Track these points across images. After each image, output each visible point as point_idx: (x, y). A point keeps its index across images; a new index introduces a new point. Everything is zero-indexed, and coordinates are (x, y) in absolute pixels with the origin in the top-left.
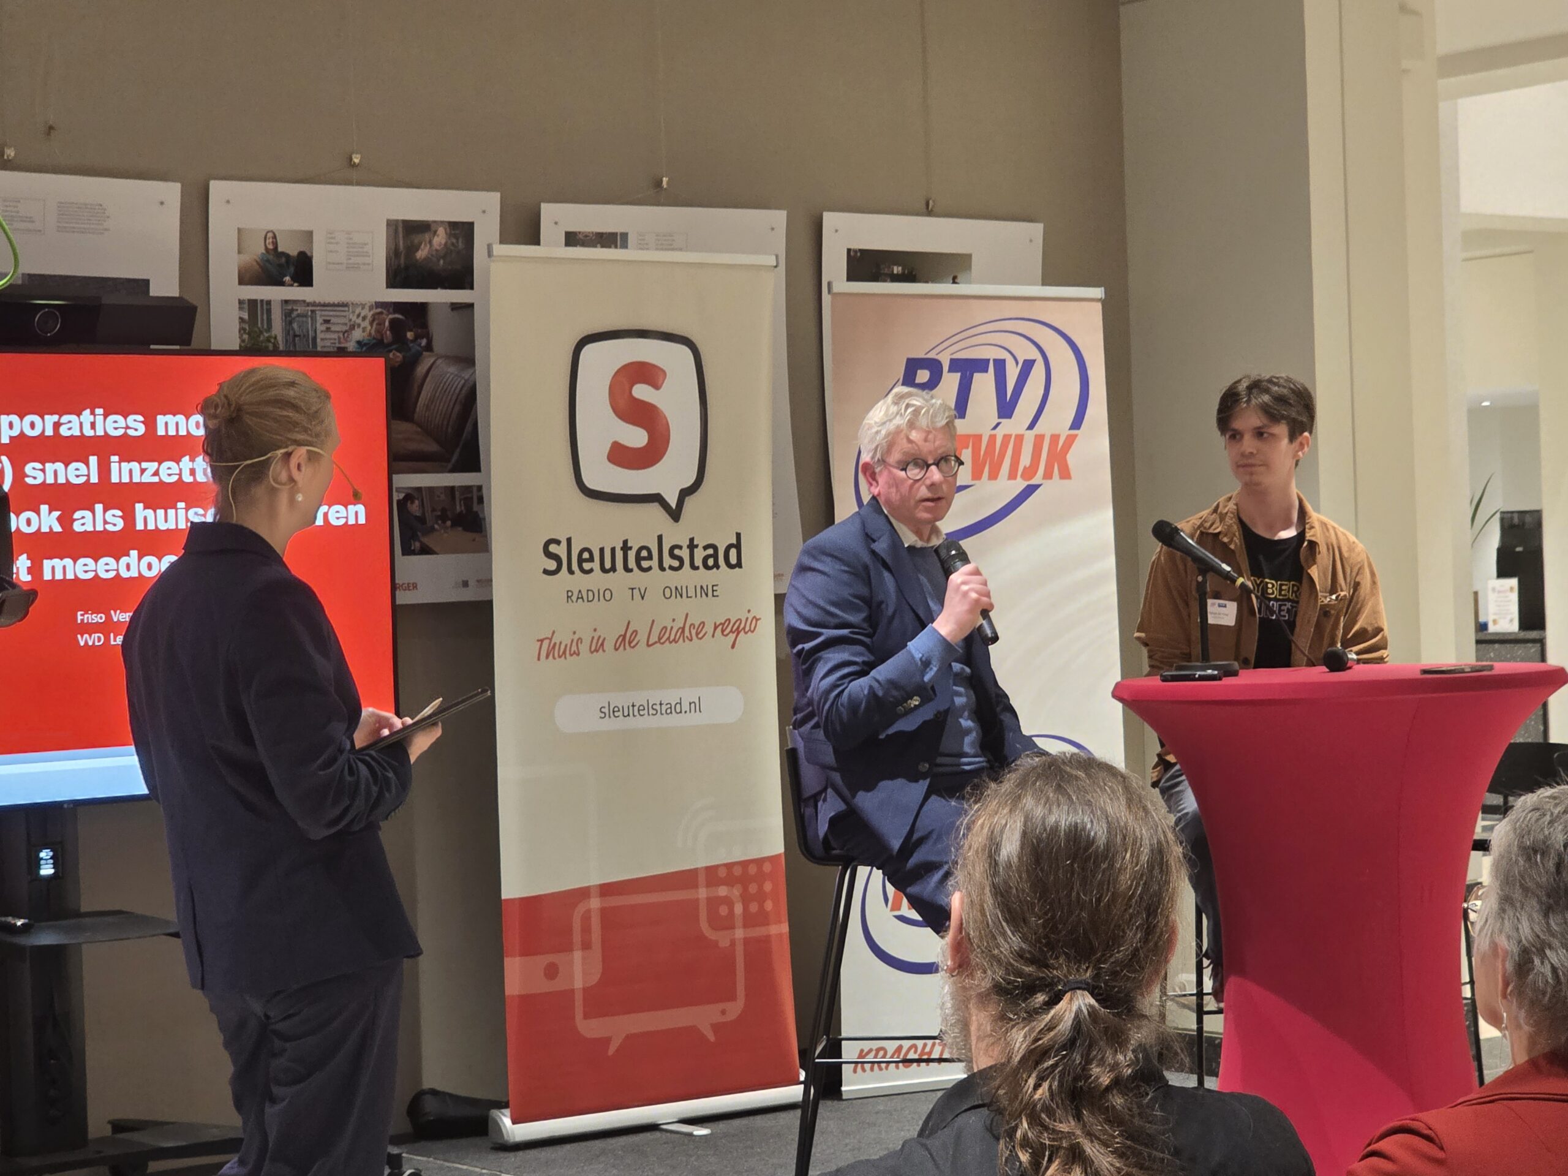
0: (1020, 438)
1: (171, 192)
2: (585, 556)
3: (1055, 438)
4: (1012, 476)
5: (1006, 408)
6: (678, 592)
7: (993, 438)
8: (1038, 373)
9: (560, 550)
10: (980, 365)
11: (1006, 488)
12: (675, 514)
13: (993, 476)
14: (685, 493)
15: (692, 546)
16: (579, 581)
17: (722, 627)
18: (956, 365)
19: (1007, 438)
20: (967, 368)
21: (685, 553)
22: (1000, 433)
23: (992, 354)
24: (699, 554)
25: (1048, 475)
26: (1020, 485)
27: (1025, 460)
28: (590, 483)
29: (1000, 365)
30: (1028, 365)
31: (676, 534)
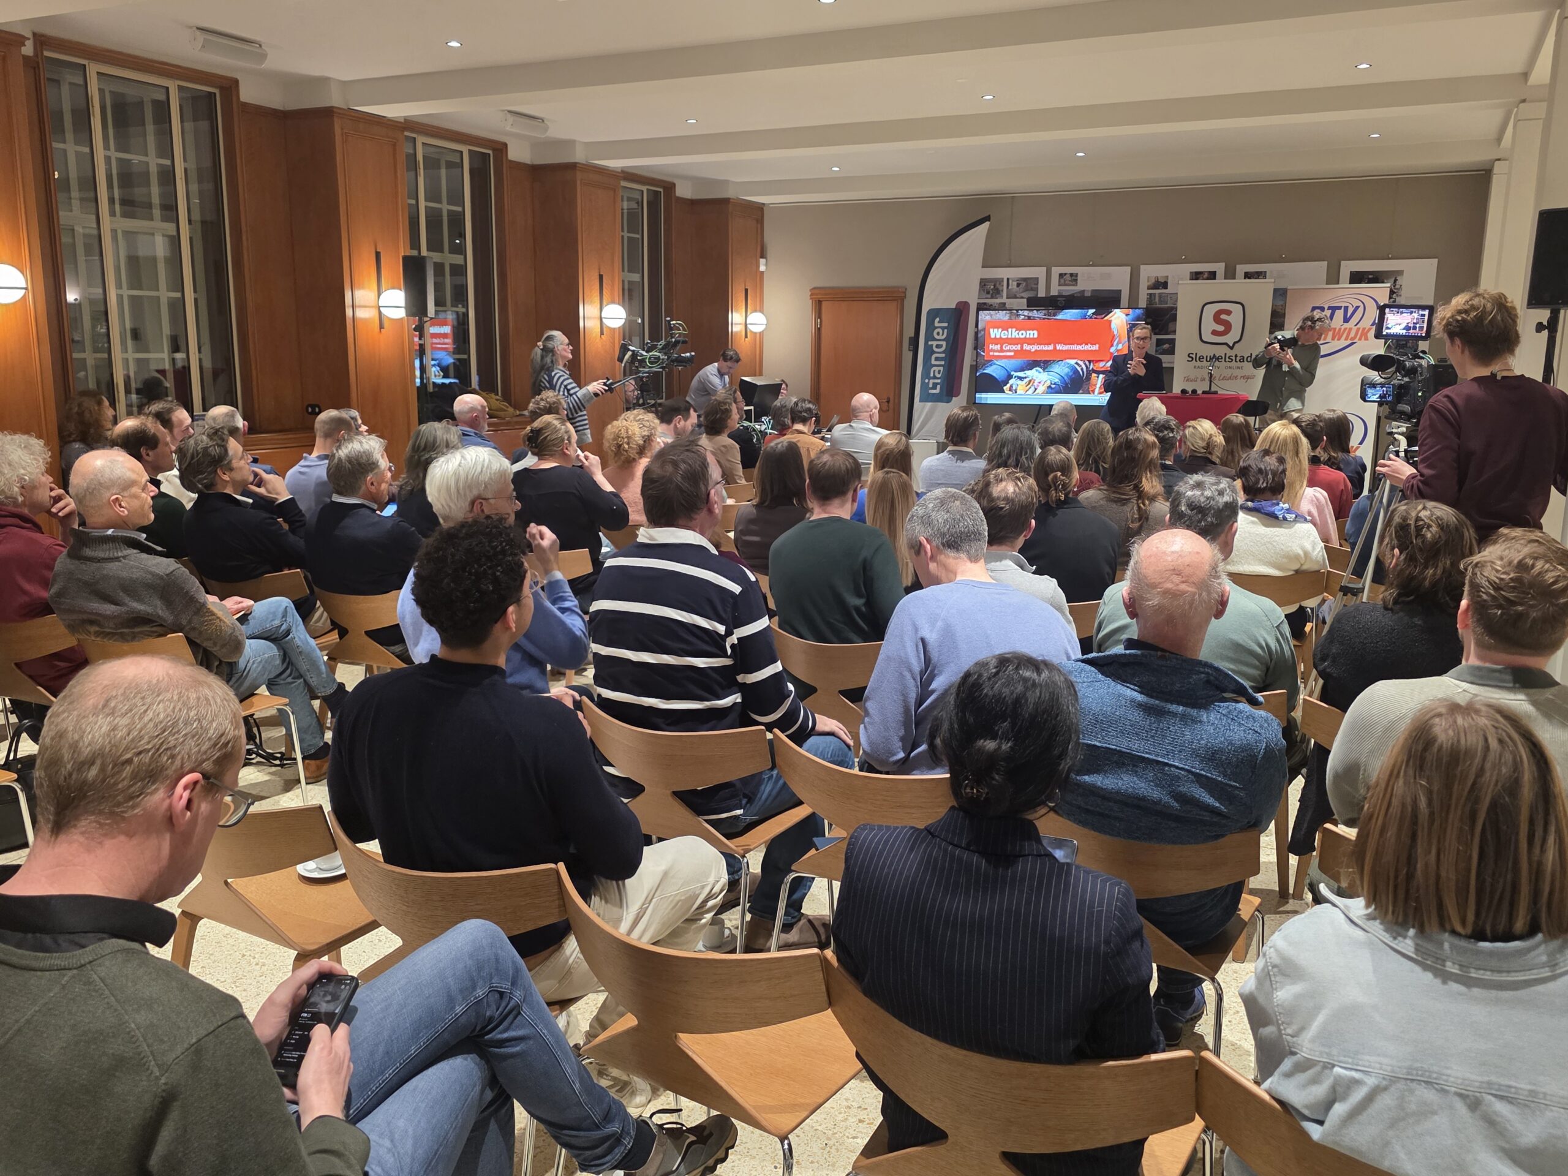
0: (1351, 329)
1: (1127, 270)
2: (1201, 358)
3: (1364, 329)
4: (1346, 339)
5: (1346, 320)
6: (1230, 368)
7: (1340, 329)
8: (1361, 310)
9: (1194, 356)
10: (1339, 308)
11: (1343, 343)
12: (1231, 348)
13: (1339, 339)
14: (1235, 343)
15: (1236, 356)
16: (1199, 364)
17: (1243, 377)
18: (1329, 308)
19: (1345, 329)
20: (1334, 309)
21: (1234, 358)
22: (1343, 327)
23: (1344, 305)
24: (1238, 359)
25: (1360, 339)
26: (1349, 342)
27: (1352, 334)
28: (1204, 338)
29: (1346, 308)
30: (1358, 307)
31: (1231, 353)
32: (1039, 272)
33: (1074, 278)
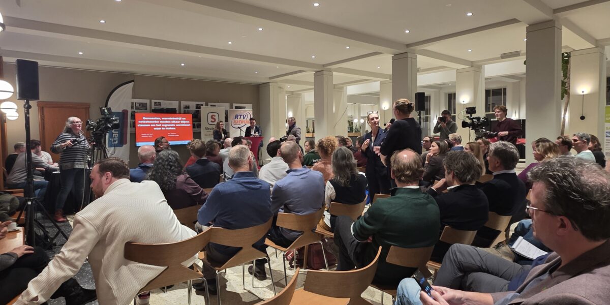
1: (178, 102)
5: (244, 118)
9: (207, 128)
23: (243, 114)
28: (209, 123)
30: (246, 115)
32: (147, 101)
33: (160, 104)
